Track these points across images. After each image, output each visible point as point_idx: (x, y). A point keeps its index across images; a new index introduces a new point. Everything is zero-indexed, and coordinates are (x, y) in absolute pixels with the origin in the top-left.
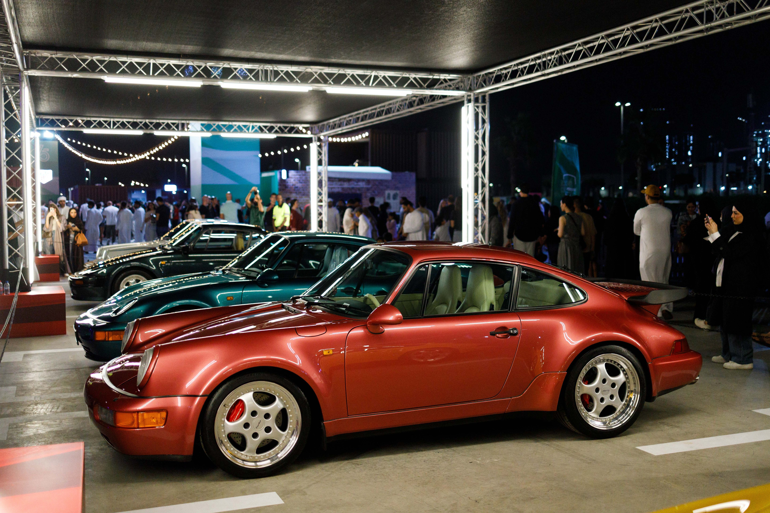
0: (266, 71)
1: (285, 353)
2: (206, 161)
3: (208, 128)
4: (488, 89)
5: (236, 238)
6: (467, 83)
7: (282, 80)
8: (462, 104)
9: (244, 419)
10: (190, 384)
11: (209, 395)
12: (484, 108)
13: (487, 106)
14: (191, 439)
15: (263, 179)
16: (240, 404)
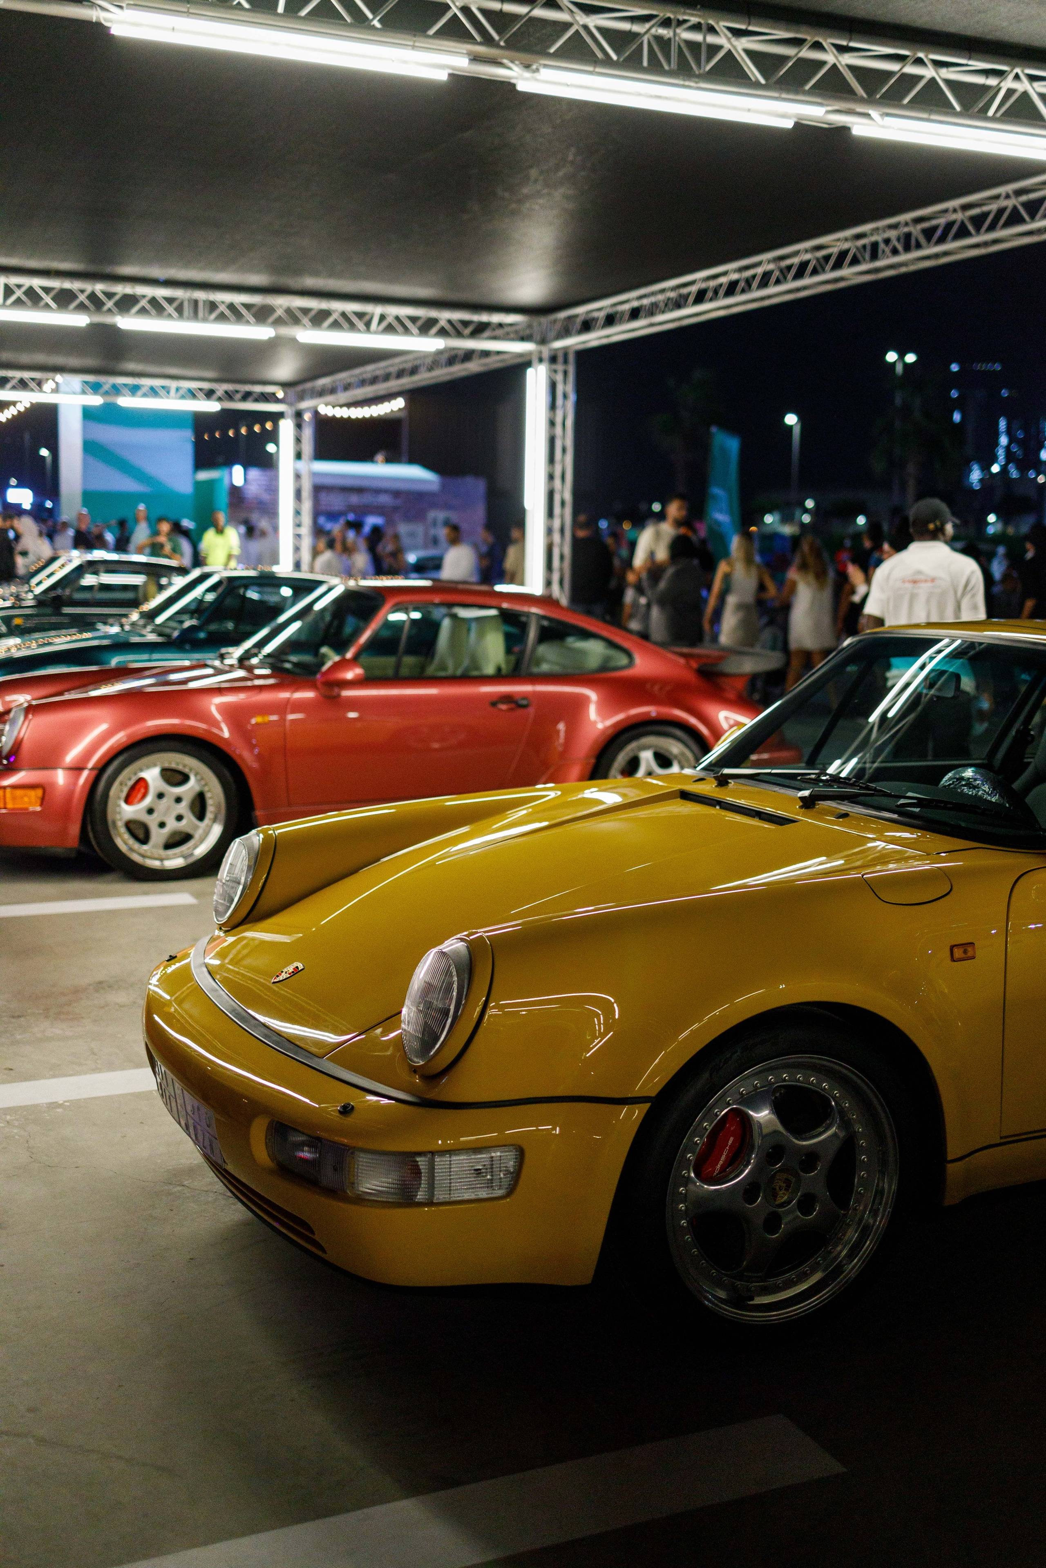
0: (196, 302)
1: (207, 718)
2: (91, 448)
3: (95, 388)
4: (574, 342)
5: (145, 583)
6: (537, 333)
7: (222, 318)
8: (529, 364)
9: (148, 801)
10: (71, 756)
11: (101, 770)
12: (565, 373)
13: (571, 369)
14: (75, 829)
15: (198, 485)
16: (141, 783)
